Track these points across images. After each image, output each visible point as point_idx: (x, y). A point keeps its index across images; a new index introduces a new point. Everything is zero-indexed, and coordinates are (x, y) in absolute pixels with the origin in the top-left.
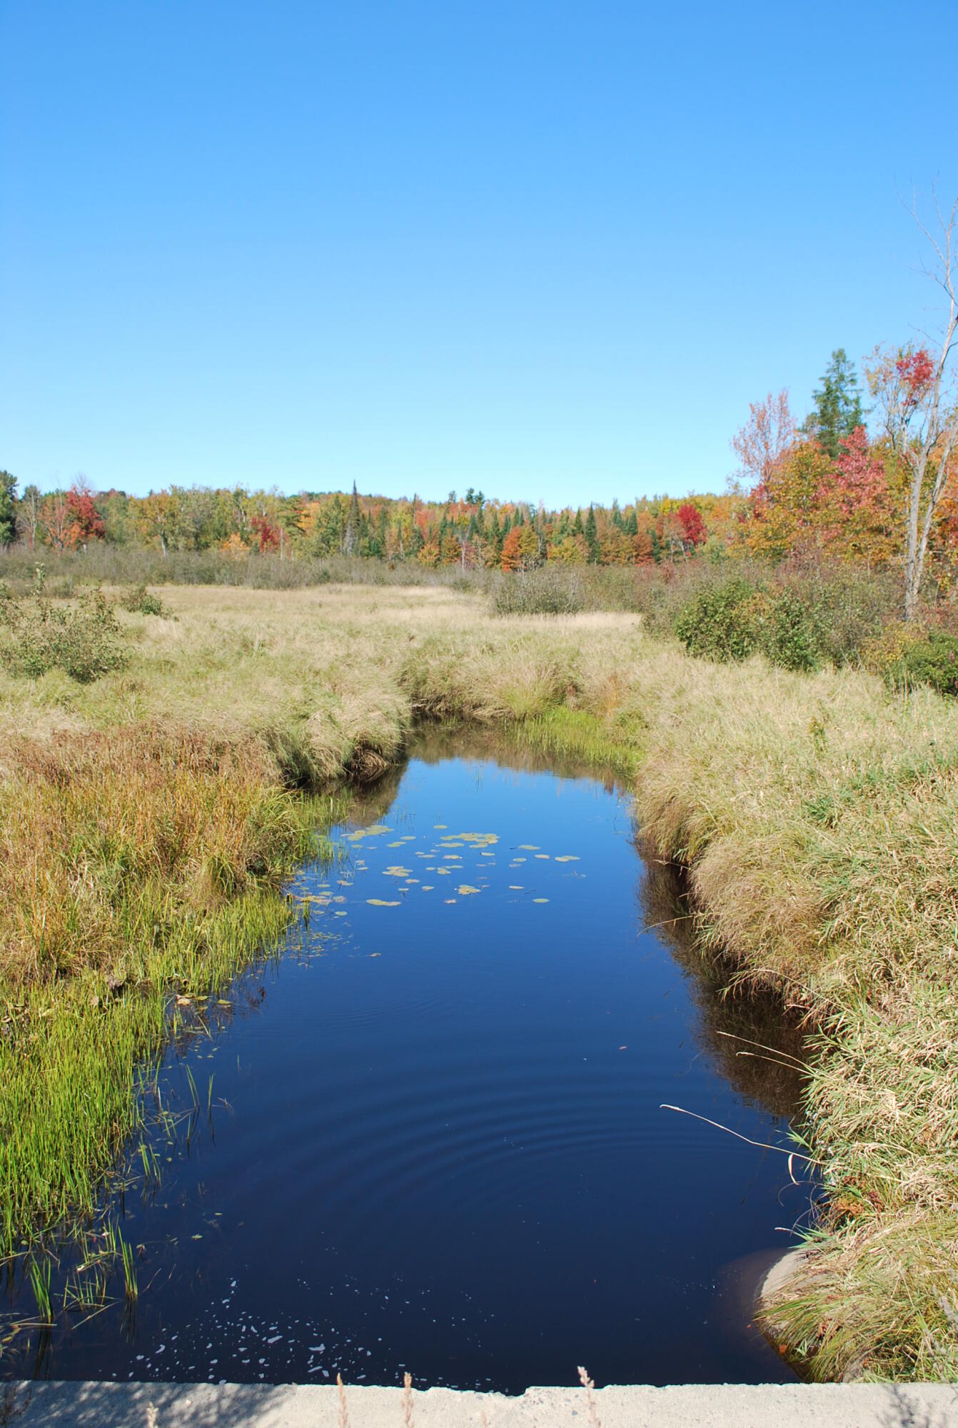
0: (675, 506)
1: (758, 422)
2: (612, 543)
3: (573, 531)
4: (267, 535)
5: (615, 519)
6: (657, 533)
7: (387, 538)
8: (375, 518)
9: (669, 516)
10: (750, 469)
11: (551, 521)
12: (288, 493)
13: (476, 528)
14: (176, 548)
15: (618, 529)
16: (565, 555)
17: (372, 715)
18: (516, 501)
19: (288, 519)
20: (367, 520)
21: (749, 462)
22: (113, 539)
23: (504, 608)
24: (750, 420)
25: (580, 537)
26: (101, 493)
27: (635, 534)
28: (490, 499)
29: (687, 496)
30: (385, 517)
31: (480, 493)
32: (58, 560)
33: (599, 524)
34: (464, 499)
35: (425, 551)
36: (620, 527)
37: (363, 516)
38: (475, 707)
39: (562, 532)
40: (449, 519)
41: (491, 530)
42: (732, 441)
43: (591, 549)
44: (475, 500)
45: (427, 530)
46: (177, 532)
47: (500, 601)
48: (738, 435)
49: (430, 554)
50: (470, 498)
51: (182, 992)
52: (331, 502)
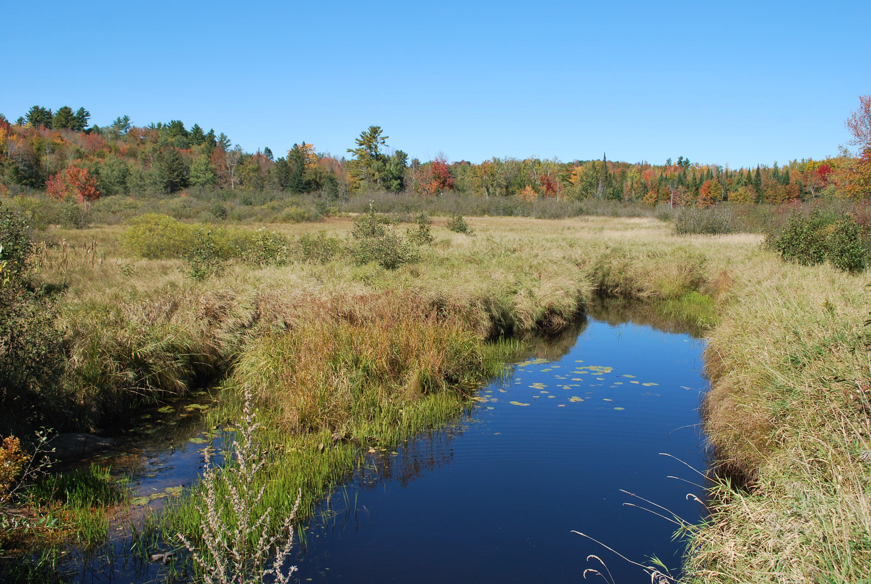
0: (816, 166)
1: (865, 108)
2: (771, 190)
3: (745, 182)
4: (549, 186)
5: (774, 174)
6: (803, 183)
7: (625, 188)
8: (617, 176)
9: (811, 172)
10: (859, 140)
11: (731, 177)
12: (566, 161)
13: (681, 181)
14: (494, 194)
15: (776, 181)
16: (740, 198)
17: (557, 292)
18: (710, 164)
19: (563, 177)
20: (612, 177)
21: (858, 135)
22: (458, 190)
23: (682, 231)
24: (859, 107)
25: (750, 186)
26: (456, 162)
27: (788, 184)
28: (693, 163)
29: (825, 159)
30: (623, 175)
31: (687, 159)
32: (424, 202)
33: (763, 178)
34: (676, 163)
35: (648, 196)
36: (778, 180)
37: (610, 175)
38: (639, 291)
39: (738, 183)
40: (664, 176)
41: (691, 182)
42: (847, 122)
43: (757, 194)
44: (683, 164)
45: (650, 183)
46: (495, 185)
47: (679, 226)
48: (851, 118)
49: (651, 198)
50: (680, 163)
51: (374, 446)
52: (590, 166)
